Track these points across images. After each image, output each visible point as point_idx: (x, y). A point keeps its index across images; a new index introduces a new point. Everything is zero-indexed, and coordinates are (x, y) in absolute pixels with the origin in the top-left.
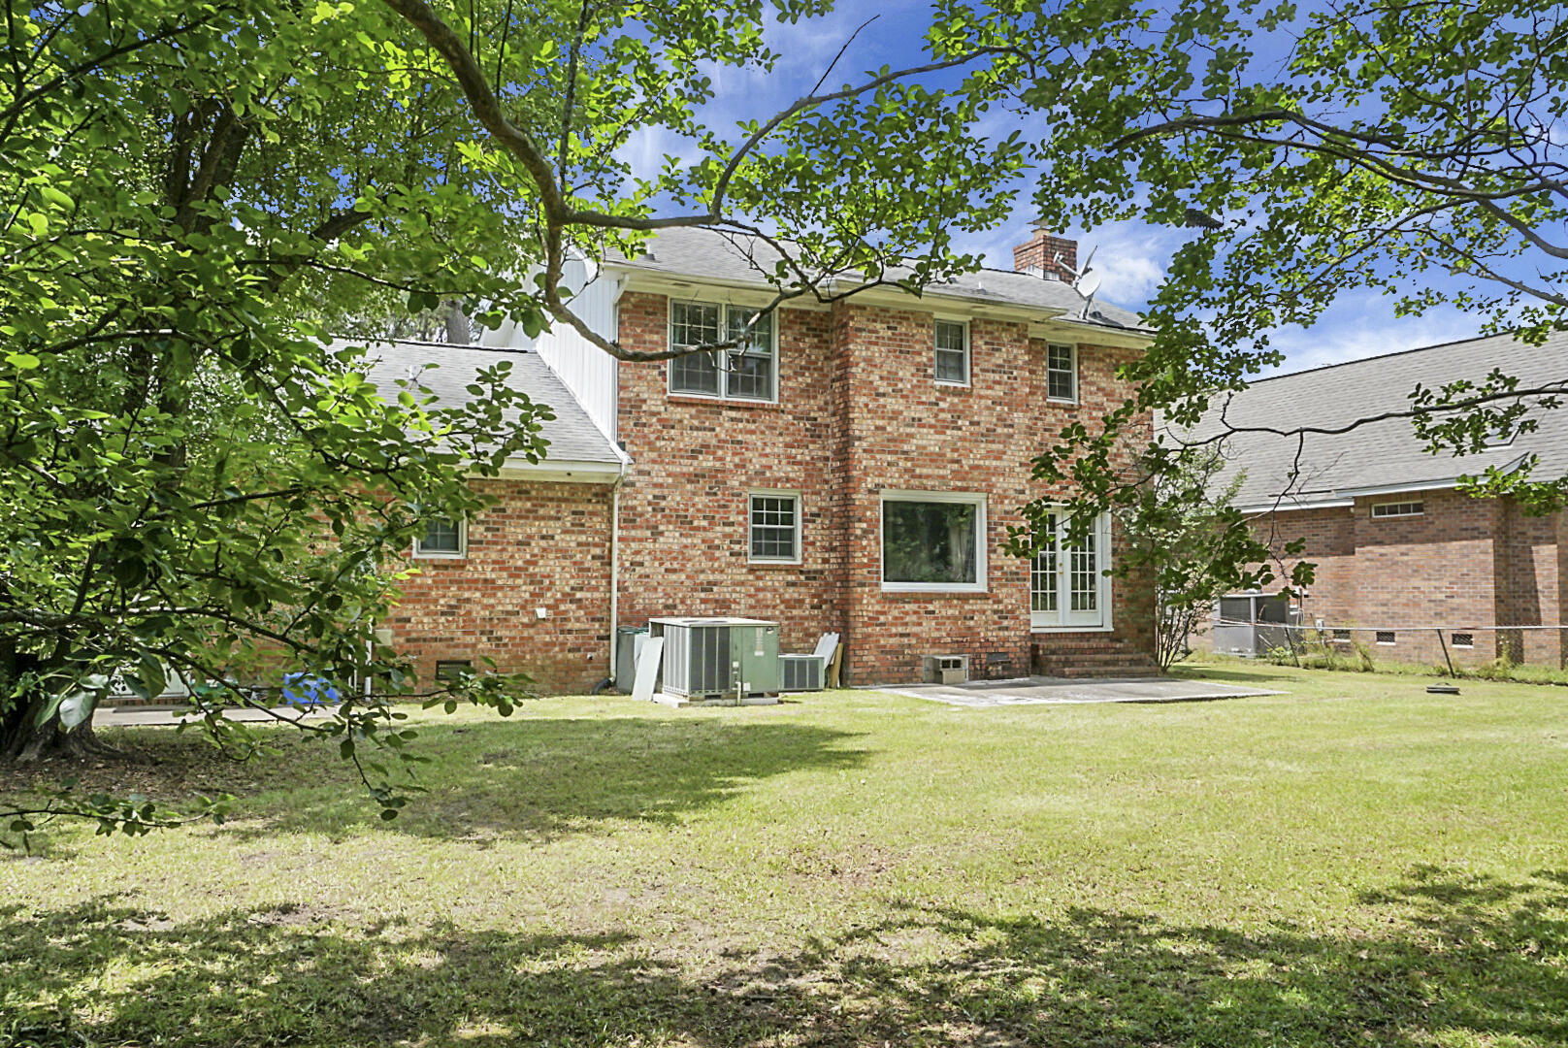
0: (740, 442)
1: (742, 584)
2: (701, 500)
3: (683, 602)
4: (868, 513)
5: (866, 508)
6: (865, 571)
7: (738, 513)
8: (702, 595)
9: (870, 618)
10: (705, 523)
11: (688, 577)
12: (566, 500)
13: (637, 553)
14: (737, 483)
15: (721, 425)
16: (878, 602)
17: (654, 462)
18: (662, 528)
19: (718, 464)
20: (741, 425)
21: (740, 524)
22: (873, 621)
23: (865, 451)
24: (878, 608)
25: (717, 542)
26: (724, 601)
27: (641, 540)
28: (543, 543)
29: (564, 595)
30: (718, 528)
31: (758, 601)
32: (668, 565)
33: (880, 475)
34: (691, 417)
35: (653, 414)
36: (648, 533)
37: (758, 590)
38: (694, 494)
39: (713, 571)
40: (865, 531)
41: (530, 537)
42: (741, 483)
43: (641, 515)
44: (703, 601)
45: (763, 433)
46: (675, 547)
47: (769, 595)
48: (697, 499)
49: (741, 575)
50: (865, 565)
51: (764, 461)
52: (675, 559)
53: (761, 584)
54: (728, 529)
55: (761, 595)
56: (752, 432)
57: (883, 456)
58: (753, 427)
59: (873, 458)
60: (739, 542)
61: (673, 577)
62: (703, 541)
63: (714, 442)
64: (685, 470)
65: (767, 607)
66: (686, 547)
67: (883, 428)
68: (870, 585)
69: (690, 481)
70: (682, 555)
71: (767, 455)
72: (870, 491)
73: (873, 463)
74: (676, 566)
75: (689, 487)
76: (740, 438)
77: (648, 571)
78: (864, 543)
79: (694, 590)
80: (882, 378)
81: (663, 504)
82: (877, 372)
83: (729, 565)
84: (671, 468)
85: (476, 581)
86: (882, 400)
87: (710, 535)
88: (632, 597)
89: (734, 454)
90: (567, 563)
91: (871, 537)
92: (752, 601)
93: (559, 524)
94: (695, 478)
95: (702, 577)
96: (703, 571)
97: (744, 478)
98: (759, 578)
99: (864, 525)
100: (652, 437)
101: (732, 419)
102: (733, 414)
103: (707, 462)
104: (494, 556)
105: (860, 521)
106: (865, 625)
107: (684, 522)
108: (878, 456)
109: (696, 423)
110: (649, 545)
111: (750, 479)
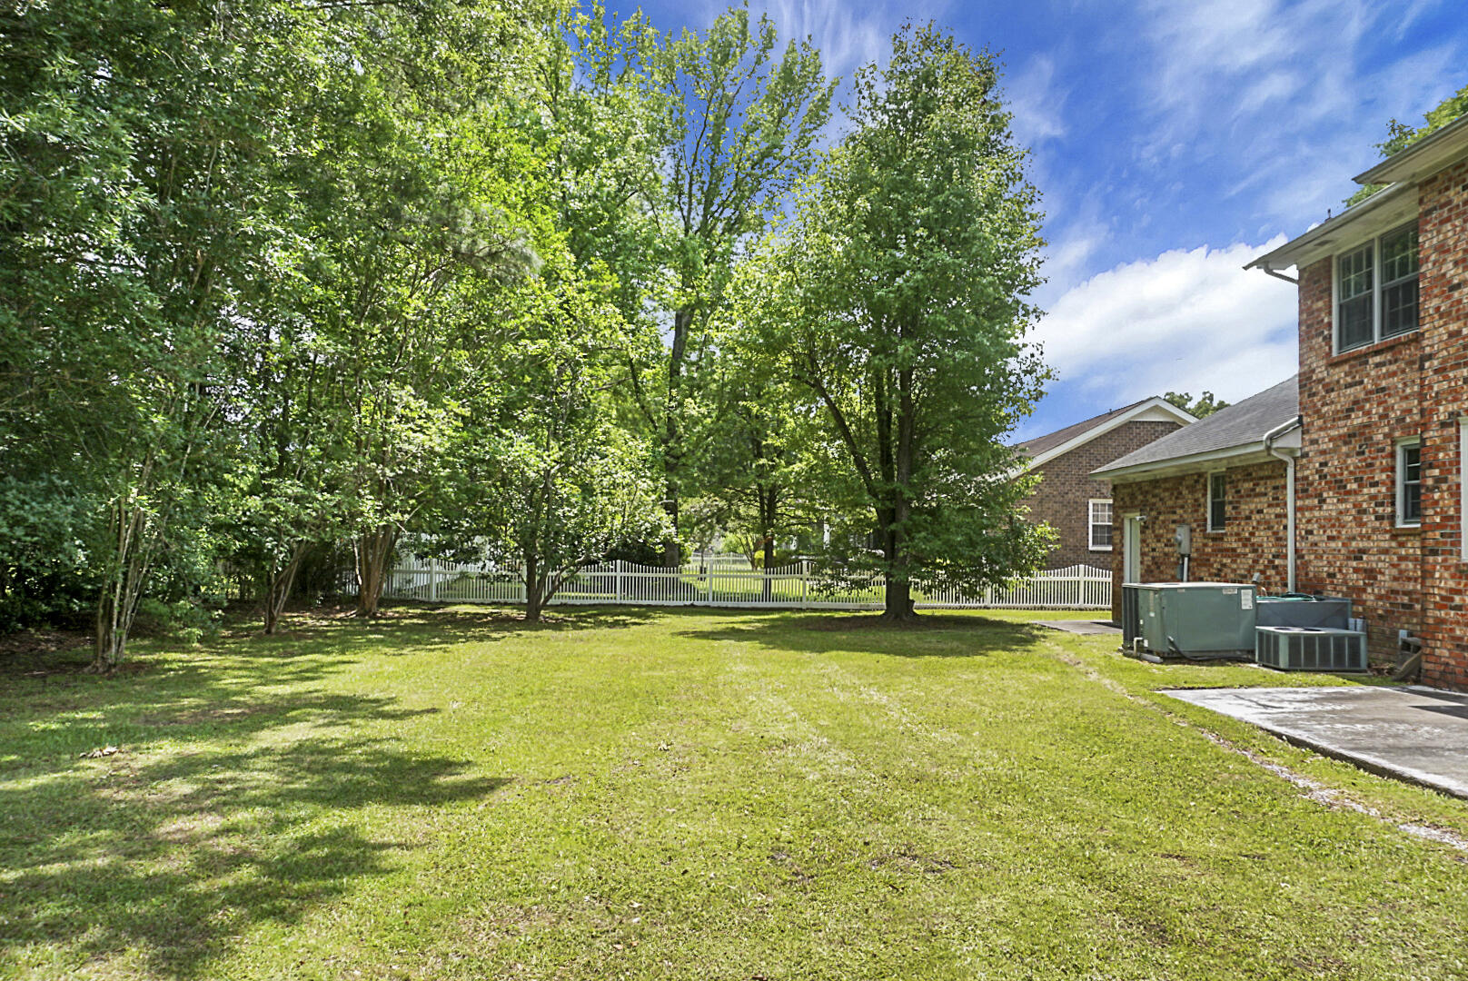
0: (1383, 389)
1: (1386, 551)
2: (1353, 461)
3: (1340, 571)
4: (1441, 455)
5: (1439, 449)
6: (1438, 533)
7: (1383, 471)
8: (1355, 564)
9: (1443, 598)
10: (1355, 486)
11: (1344, 544)
12: (1269, 478)
13: (1309, 521)
14: (1380, 437)
15: (1368, 375)
16: (1453, 577)
17: (1321, 429)
18: (1325, 495)
19: (1365, 419)
20: (1384, 370)
21: (1383, 483)
22: (1446, 603)
23: (1436, 372)
24: (1451, 584)
25: (1365, 505)
26: (1372, 570)
27: (1311, 509)
28: (1258, 517)
29: (1270, 561)
30: (1365, 491)
31: (1401, 572)
32: (1329, 533)
33: (1455, 400)
34: (1346, 375)
35: (1320, 381)
36: (1316, 501)
37: (1401, 558)
38: (1348, 456)
39: (1362, 536)
40: (1438, 480)
41: (1251, 512)
42: (1386, 436)
43: (1312, 484)
44: (1356, 570)
45: (1403, 371)
46: (1334, 514)
47: (1411, 565)
48: (1349, 461)
49: (1384, 541)
50: (1438, 526)
51: (1404, 405)
52: (1333, 526)
53: (1403, 552)
54: (1373, 490)
55: (1403, 566)
56: (1394, 374)
57: (1458, 373)
58: (1393, 367)
59: (1446, 378)
60: (1382, 504)
61: (1333, 545)
62: (1355, 506)
63: (1362, 396)
64: (1341, 431)
65: (1409, 579)
66: (1341, 513)
67: (1459, 332)
68: (1444, 552)
69: (1346, 443)
70: (1337, 522)
71: (1406, 398)
72: (1443, 425)
73: (1445, 385)
74: (1335, 533)
75: (1344, 449)
76: (1384, 384)
77: (1316, 538)
78: (1437, 496)
79: (1349, 558)
80: (1456, 264)
81: (1326, 470)
82: (1450, 258)
83: (1374, 530)
84: (1334, 433)
85: (1227, 550)
86: (1456, 295)
87: (1360, 498)
88: (1306, 565)
89: (1379, 404)
90: (1270, 533)
91: (1444, 486)
92: (1395, 572)
93: (1264, 499)
94: (1347, 438)
95: (1354, 544)
96: (1354, 538)
97: (1386, 430)
98: (1402, 545)
99: (1436, 472)
100: (1319, 404)
101: (1378, 365)
102: (1378, 359)
103: (1358, 419)
104: (1235, 529)
105: (1431, 466)
106: (1439, 607)
107: (1339, 486)
108: (1451, 375)
109: (1349, 379)
110: (1317, 514)
111: (1392, 430)
